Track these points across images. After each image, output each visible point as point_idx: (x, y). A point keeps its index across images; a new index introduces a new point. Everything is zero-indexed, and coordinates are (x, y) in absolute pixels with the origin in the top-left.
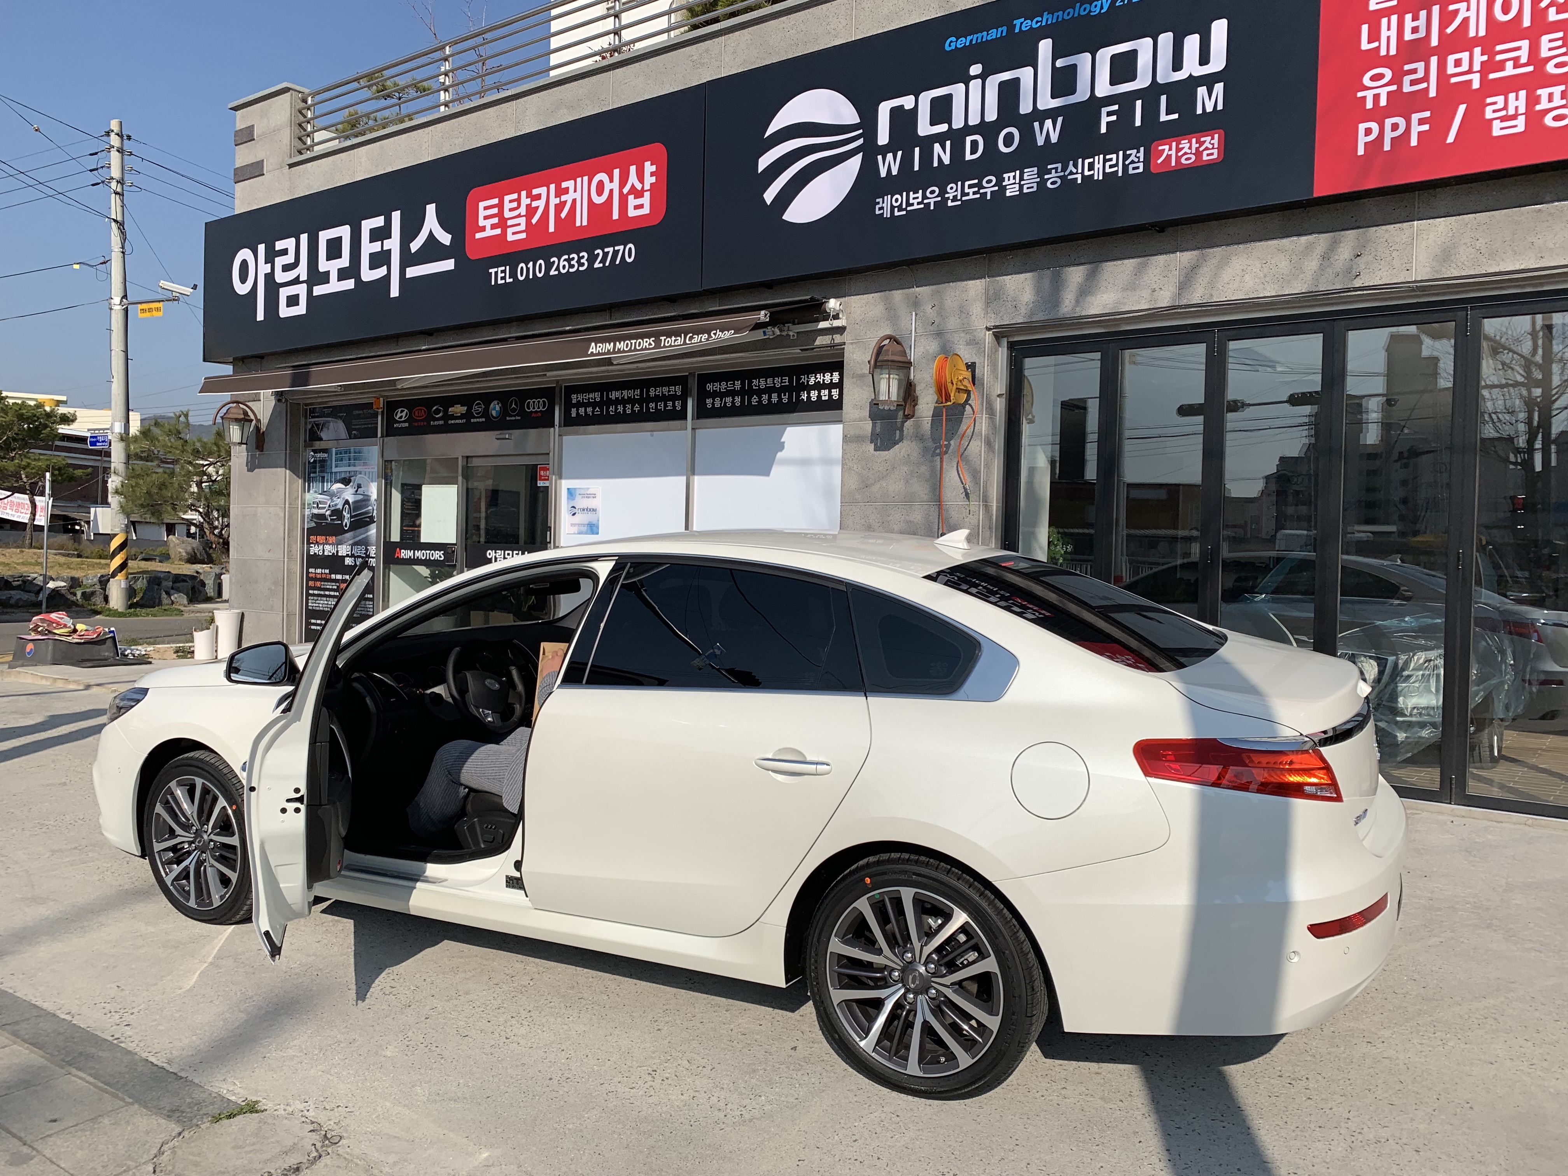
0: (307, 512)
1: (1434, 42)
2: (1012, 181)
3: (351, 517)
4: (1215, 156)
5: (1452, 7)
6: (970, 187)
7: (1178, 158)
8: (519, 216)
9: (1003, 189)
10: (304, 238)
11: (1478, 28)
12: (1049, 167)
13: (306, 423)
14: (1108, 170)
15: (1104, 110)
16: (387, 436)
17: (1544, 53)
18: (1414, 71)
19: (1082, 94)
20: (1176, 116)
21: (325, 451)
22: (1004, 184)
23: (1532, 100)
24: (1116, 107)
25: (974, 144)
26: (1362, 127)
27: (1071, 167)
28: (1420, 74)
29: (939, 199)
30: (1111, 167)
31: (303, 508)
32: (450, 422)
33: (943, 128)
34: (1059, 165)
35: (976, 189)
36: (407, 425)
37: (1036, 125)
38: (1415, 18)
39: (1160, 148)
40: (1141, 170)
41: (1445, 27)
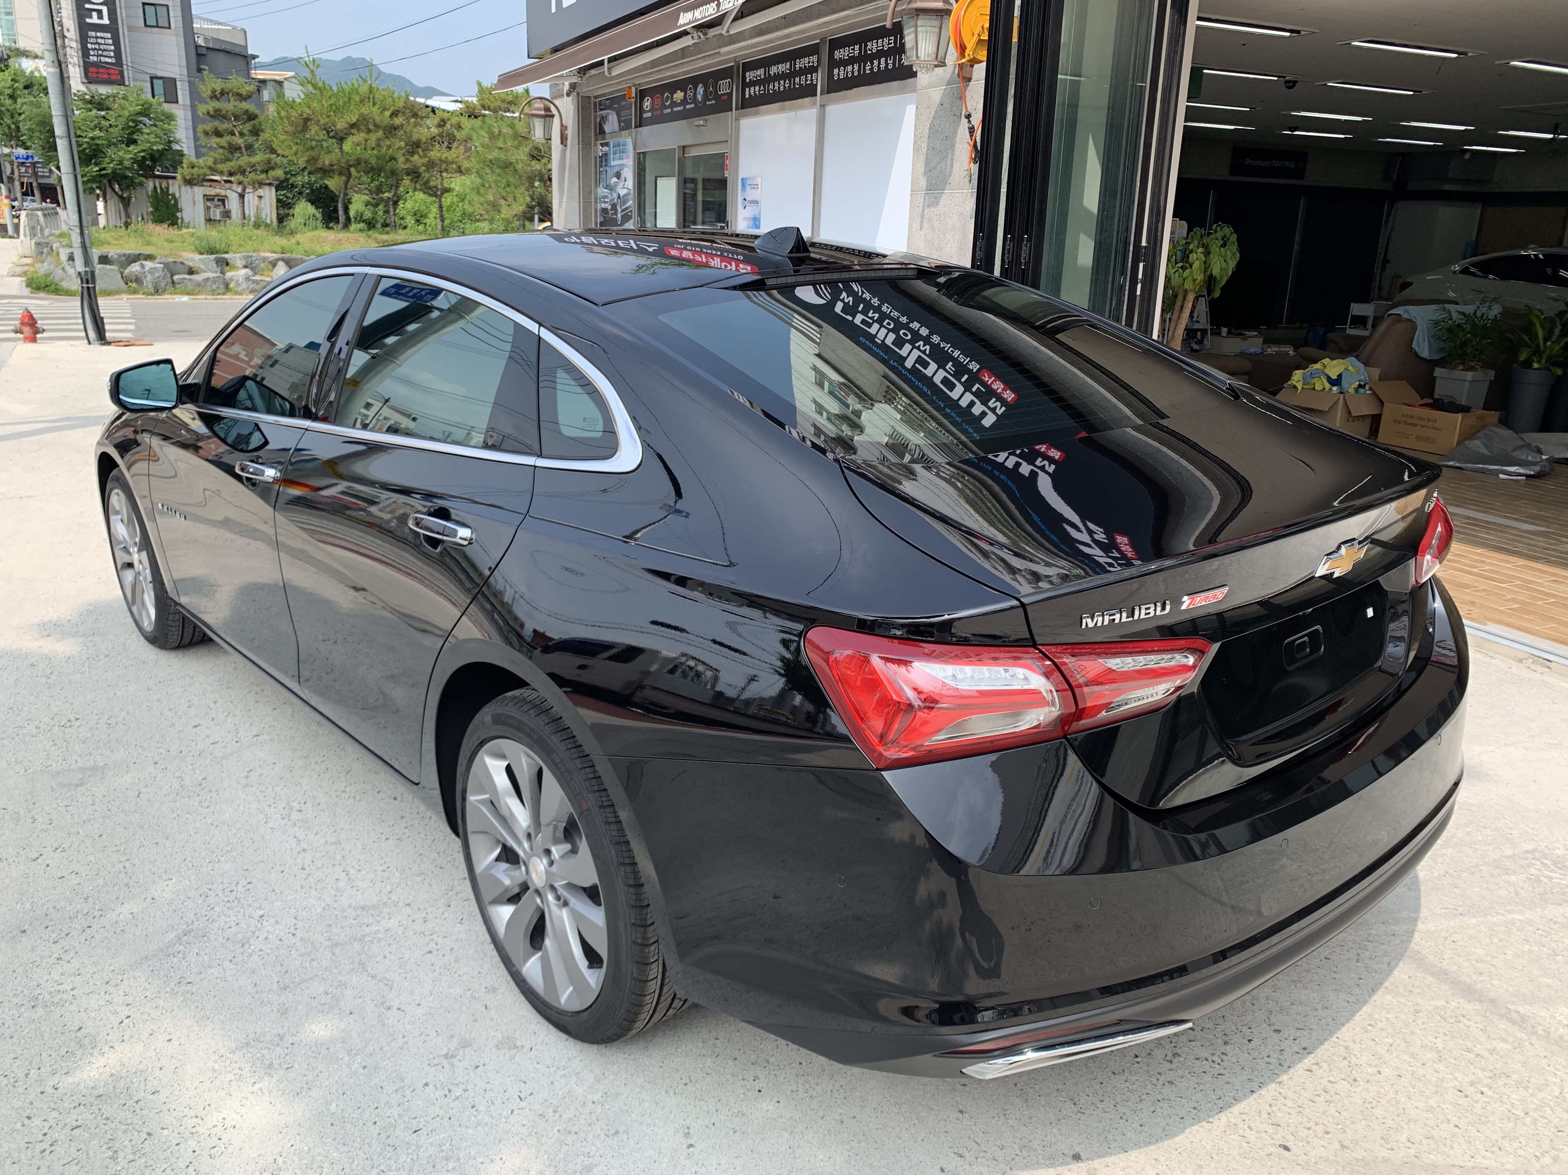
0: (599, 208)
3: (622, 211)
13: (596, 117)
16: (640, 126)
21: (607, 144)
31: (596, 202)
32: (675, 109)
36: (649, 114)
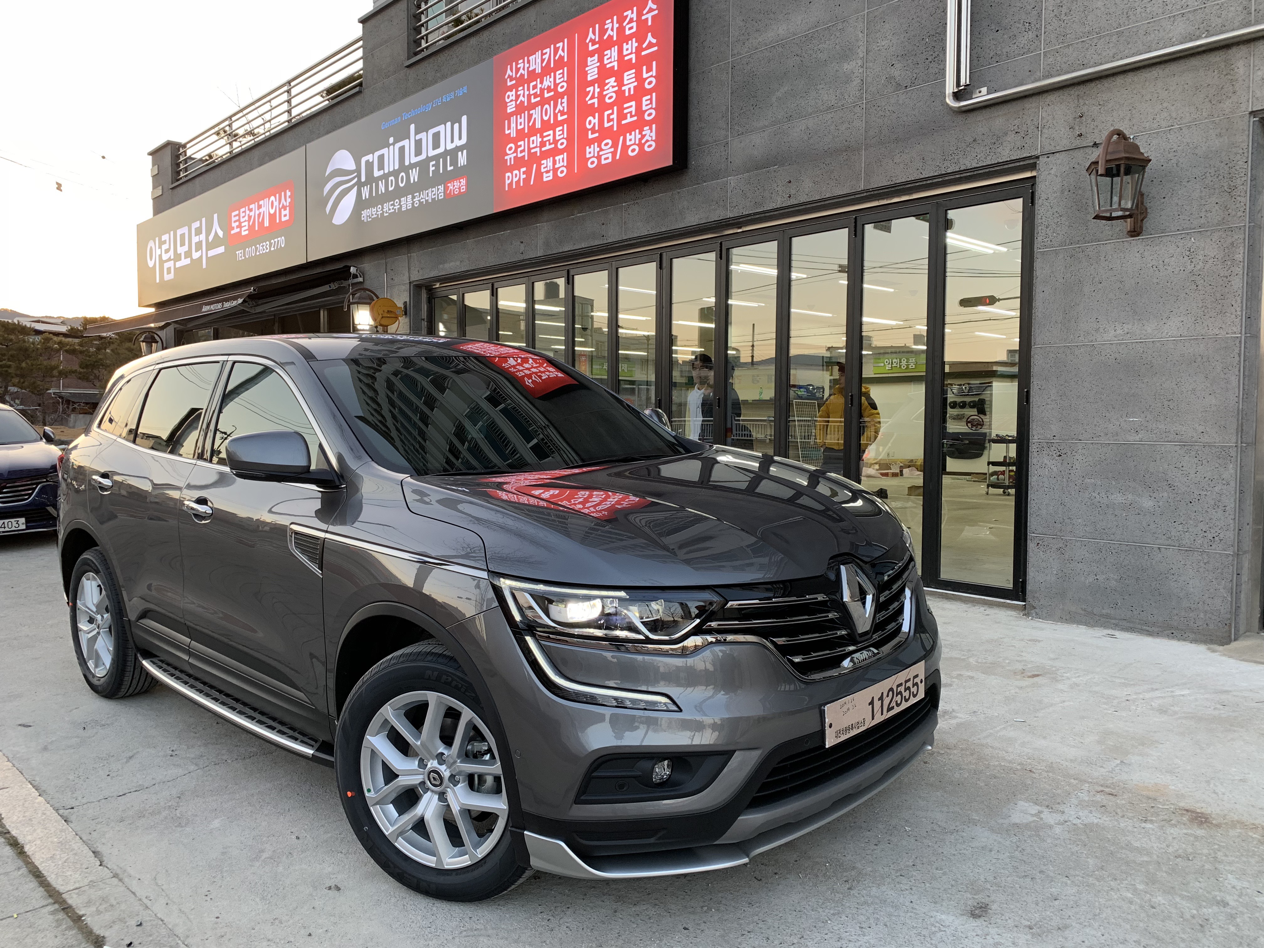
1: (526, 131)
2: (404, 202)
4: (465, 190)
5: (531, 112)
7: (454, 191)
8: (245, 221)
9: (401, 207)
10: (172, 233)
11: (538, 125)
12: (415, 195)
14: (433, 197)
17: (558, 138)
18: (520, 146)
22: (401, 204)
23: (554, 162)
26: (507, 176)
27: (422, 195)
28: (522, 148)
29: (382, 212)
30: (433, 195)
34: (418, 194)
35: (393, 207)
38: (521, 118)
39: (448, 185)
40: (443, 197)
41: (529, 122)
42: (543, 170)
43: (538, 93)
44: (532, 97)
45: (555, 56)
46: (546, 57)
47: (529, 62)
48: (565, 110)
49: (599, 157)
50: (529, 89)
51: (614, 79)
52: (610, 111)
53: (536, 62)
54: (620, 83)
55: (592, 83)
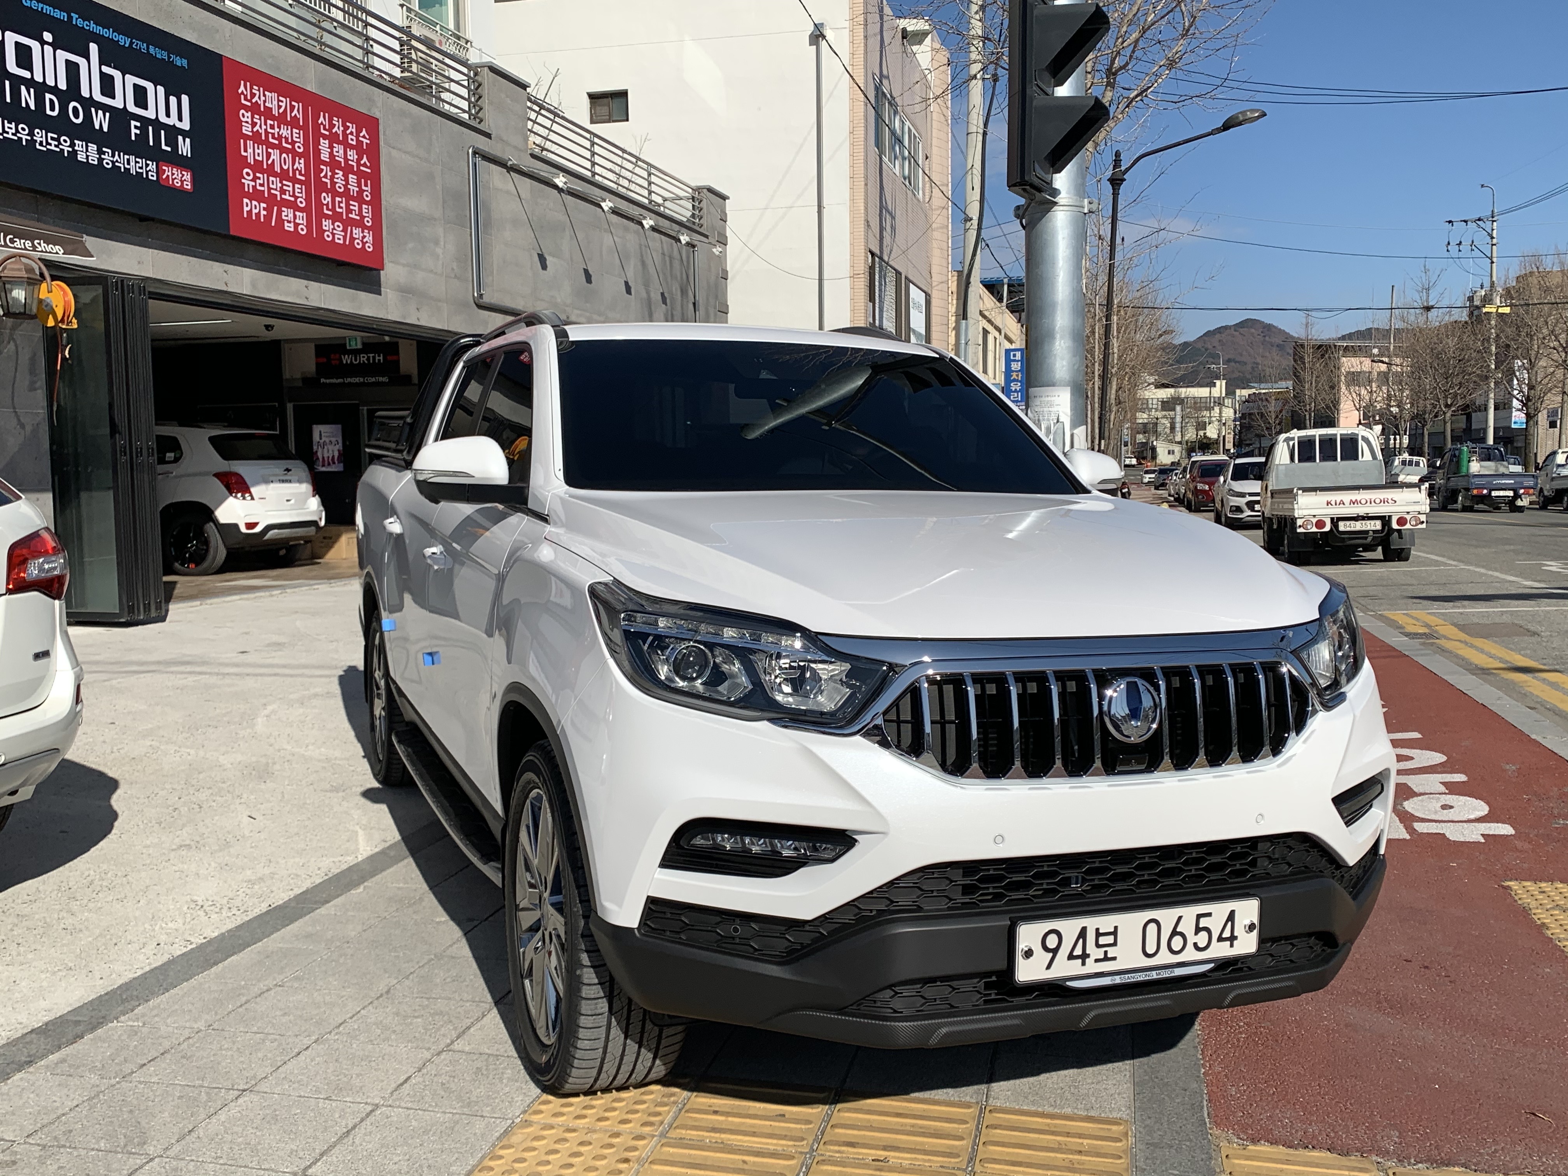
1: (265, 167)
2: (80, 149)
4: (189, 187)
5: (270, 150)
6: (52, 138)
7: (173, 180)
9: (75, 153)
11: (277, 168)
12: (104, 149)
15: (133, 123)
18: (259, 178)
19: (118, 103)
20: (169, 149)
22: (76, 148)
23: (295, 216)
24: (138, 124)
25: (51, 101)
26: (246, 200)
27: (117, 157)
28: (261, 182)
29: (29, 138)
30: (140, 168)
33: (26, 74)
34: (110, 151)
35: (56, 143)
37: (93, 110)
38: (258, 148)
39: (164, 168)
40: (155, 178)
41: (268, 159)
42: (284, 218)
43: (276, 136)
44: (270, 135)
45: (291, 112)
46: (283, 105)
47: (264, 95)
48: (303, 172)
49: (333, 234)
50: (266, 124)
51: (341, 173)
52: (340, 199)
53: (272, 101)
54: (347, 180)
55: (325, 163)
